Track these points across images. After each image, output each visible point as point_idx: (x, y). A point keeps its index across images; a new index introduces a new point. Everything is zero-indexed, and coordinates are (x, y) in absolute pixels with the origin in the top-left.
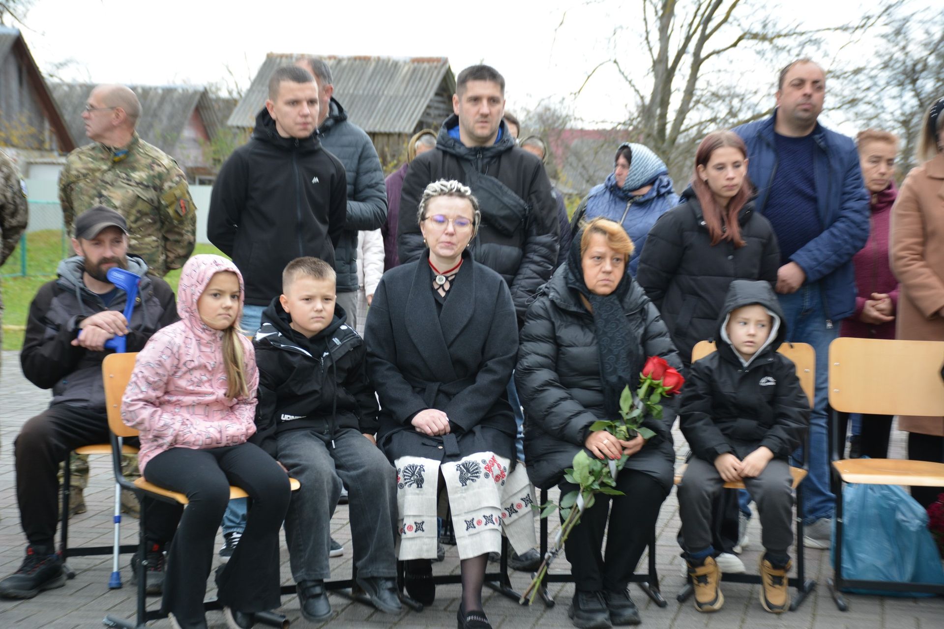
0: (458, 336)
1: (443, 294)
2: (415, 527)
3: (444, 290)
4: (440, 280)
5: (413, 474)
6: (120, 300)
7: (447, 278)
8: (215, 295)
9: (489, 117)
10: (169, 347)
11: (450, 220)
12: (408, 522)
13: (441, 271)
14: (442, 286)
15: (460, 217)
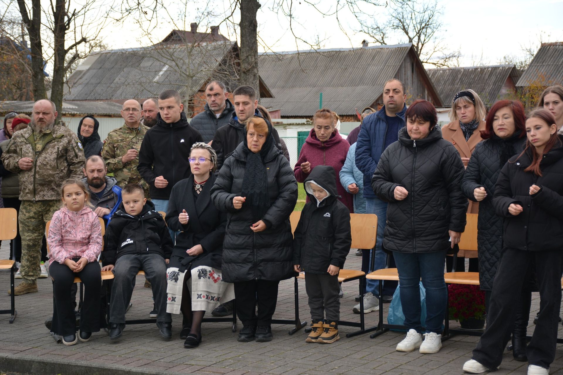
0: (203, 212)
1: (198, 192)
2: (172, 299)
3: (199, 191)
4: (198, 187)
5: (174, 276)
6: (105, 195)
7: (201, 186)
8: (68, 196)
9: (245, 111)
10: (57, 218)
11: (197, 158)
12: (169, 296)
13: (198, 183)
14: (199, 189)
15: (201, 157)
